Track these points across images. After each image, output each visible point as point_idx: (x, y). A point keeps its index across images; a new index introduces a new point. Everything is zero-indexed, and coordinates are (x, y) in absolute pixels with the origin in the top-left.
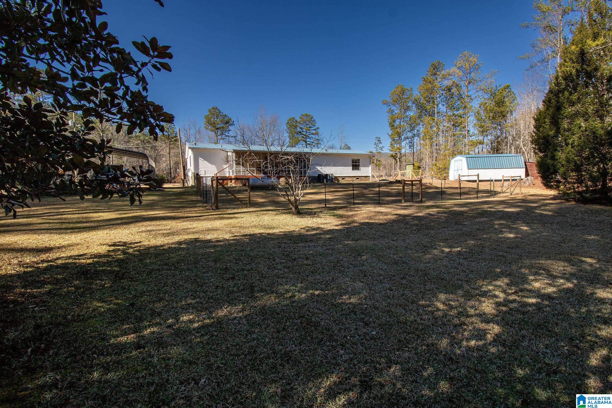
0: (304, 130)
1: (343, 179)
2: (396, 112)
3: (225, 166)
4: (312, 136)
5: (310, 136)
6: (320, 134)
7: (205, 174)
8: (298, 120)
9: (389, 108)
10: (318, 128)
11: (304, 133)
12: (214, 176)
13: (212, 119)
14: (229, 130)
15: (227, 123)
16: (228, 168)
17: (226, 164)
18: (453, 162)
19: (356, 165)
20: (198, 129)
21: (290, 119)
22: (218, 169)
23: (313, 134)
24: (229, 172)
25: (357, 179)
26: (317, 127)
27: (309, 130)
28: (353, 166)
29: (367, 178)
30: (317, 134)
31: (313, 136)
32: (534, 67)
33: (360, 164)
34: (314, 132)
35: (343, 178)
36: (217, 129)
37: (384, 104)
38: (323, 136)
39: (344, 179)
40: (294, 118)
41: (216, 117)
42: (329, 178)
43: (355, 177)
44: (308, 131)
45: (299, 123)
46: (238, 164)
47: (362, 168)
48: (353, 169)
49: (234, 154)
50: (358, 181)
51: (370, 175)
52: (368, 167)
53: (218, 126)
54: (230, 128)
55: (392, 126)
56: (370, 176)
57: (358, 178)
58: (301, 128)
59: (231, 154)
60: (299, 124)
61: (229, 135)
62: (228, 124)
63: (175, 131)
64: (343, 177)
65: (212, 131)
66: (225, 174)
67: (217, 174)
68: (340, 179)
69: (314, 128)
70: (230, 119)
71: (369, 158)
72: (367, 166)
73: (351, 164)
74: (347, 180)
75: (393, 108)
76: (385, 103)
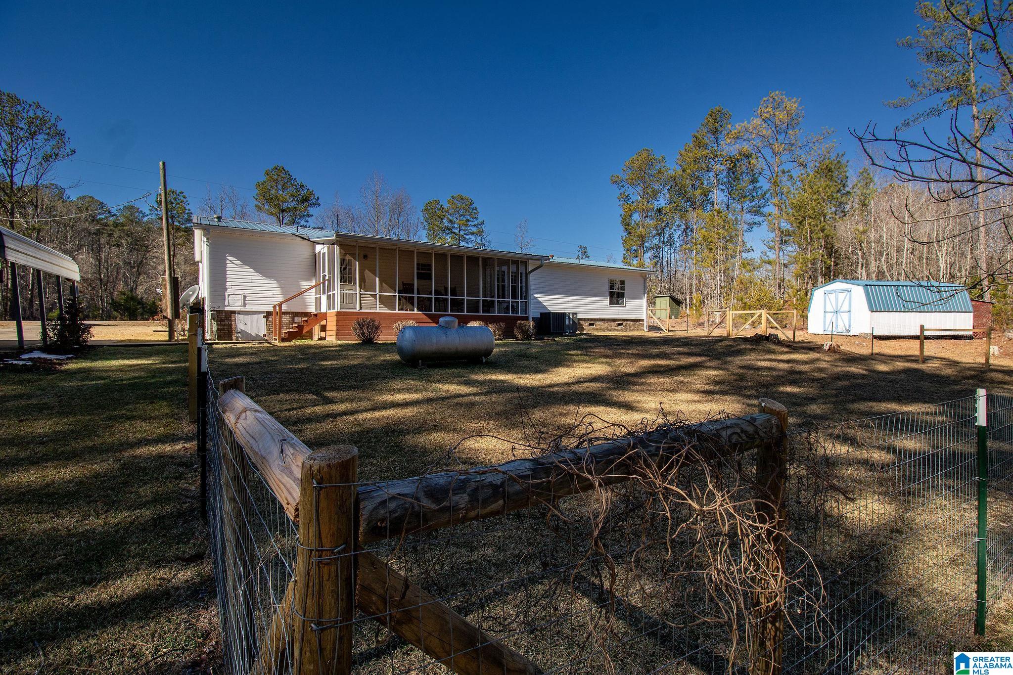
0: (456, 226)
1: (591, 325)
2: (634, 198)
3: (305, 285)
4: (470, 236)
5: (467, 237)
6: (485, 234)
7: (245, 305)
8: (446, 206)
9: (622, 191)
10: (482, 223)
11: (457, 231)
12: (272, 309)
13: (273, 192)
14: (308, 216)
15: (305, 200)
16: (313, 290)
17: (309, 280)
18: (818, 295)
19: (617, 296)
20: (239, 208)
21: (431, 204)
22: (283, 290)
23: (473, 234)
24: (318, 301)
25: (620, 325)
26: (480, 220)
27: (466, 225)
28: (612, 295)
29: (638, 323)
30: (480, 233)
31: (473, 238)
32: (911, 124)
33: (626, 292)
34: (475, 230)
35: (592, 322)
36: (283, 211)
37: (615, 182)
38: (489, 239)
39: (593, 324)
40: (438, 202)
41: (280, 187)
42: (567, 323)
43: (614, 320)
44: (463, 228)
45: (447, 211)
46: (346, 277)
47: (628, 302)
48: (611, 303)
49: (337, 249)
50: (621, 330)
51: (644, 317)
52: (641, 298)
53: (286, 206)
54: (311, 210)
55: (626, 224)
56: (642, 320)
57: (620, 322)
58: (451, 221)
59: (326, 250)
60: (447, 214)
61: (308, 224)
62: (306, 204)
63: (187, 208)
64: (592, 320)
65: (272, 214)
66: (306, 306)
67: (280, 305)
68: (585, 325)
69: (476, 223)
70: (312, 194)
71: (642, 280)
72: (638, 297)
73: (608, 290)
74: (598, 326)
75: (630, 190)
76: (617, 182)
